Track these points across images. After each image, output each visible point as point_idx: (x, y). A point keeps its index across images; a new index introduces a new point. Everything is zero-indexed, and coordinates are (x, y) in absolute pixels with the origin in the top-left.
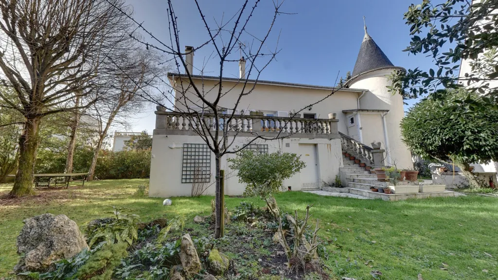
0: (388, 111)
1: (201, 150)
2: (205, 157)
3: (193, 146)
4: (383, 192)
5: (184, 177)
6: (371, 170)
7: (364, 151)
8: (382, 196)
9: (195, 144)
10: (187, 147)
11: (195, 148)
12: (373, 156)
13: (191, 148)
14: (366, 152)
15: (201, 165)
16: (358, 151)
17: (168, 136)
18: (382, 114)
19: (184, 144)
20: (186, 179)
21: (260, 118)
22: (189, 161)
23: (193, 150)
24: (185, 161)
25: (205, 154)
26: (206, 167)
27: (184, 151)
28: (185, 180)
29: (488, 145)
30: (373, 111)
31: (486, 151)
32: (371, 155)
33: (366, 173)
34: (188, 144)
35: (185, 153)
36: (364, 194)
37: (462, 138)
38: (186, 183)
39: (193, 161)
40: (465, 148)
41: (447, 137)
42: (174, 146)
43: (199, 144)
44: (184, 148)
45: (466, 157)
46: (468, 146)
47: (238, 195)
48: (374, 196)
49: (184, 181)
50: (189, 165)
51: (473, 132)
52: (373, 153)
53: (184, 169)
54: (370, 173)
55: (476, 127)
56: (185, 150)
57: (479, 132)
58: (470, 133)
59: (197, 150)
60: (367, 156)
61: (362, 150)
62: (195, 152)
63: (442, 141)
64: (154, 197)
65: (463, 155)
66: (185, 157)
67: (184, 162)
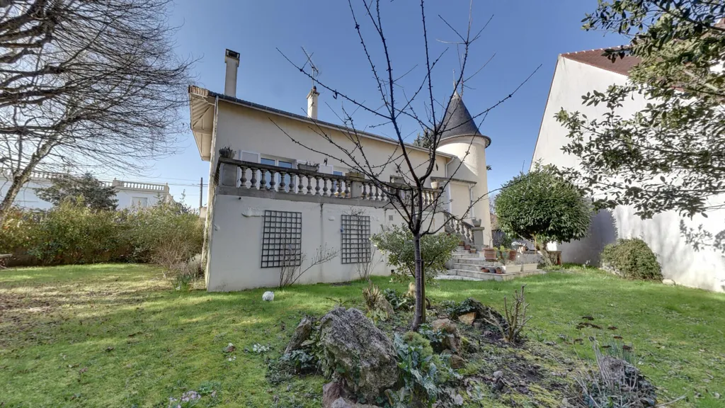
0: (475, 183)
1: (289, 220)
2: (293, 231)
3: (278, 215)
4: (495, 272)
5: (265, 259)
6: (471, 249)
7: (463, 228)
8: (495, 277)
9: (281, 212)
10: (269, 217)
11: (281, 217)
12: (472, 234)
13: (276, 217)
14: (465, 229)
15: (288, 241)
16: (455, 227)
17: (242, 197)
18: (470, 186)
19: (266, 211)
20: (268, 262)
21: (360, 181)
22: (272, 236)
23: (278, 220)
24: (267, 236)
25: (294, 226)
26: (296, 244)
27: (265, 222)
28: (266, 263)
29: (566, 227)
30: (463, 181)
31: (564, 232)
32: (470, 233)
33: (467, 252)
34: (271, 211)
35: (267, 225)
36: (476, 275)
37: (549, 219)
38: (267, 267)
39: (277, 236)
40: (549, 229)
41: (538, 218)
42: (250, 213)
43: (286, 212)
44: (265, 216)
45: (548, 237)
46: (552, 228)
47: (334, 282)
48: (487, 277)
49: (264, 265)
50: (271, 241)
51: (557, 215)
52: (473, 231)
53: (265, 247)
54: (470, 252)
55: (561, 211)
56: (267, 219)
57: (562, 215)
58: (555, 216)
59: (283, 220)
60: (465, 234)
61: (460, 227)
62: (281, 222)
63: (534, 221)
64: (218, 291)
65: (546, 236)
66: (267, 230)
67: (265, 237)
